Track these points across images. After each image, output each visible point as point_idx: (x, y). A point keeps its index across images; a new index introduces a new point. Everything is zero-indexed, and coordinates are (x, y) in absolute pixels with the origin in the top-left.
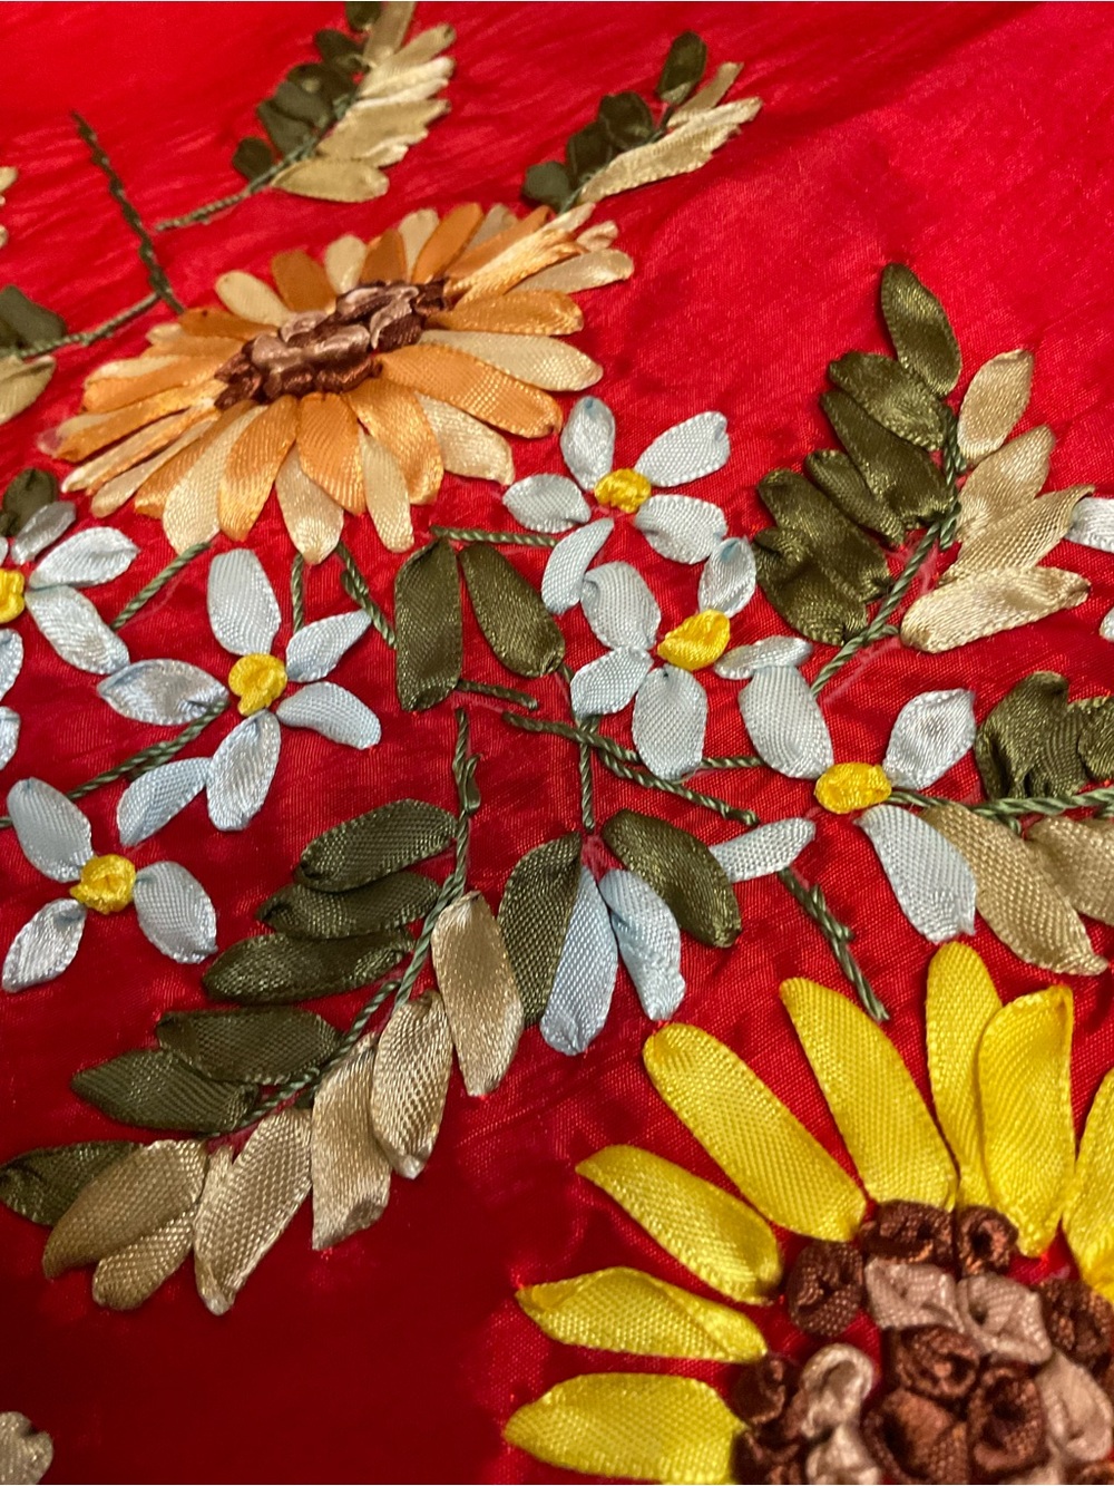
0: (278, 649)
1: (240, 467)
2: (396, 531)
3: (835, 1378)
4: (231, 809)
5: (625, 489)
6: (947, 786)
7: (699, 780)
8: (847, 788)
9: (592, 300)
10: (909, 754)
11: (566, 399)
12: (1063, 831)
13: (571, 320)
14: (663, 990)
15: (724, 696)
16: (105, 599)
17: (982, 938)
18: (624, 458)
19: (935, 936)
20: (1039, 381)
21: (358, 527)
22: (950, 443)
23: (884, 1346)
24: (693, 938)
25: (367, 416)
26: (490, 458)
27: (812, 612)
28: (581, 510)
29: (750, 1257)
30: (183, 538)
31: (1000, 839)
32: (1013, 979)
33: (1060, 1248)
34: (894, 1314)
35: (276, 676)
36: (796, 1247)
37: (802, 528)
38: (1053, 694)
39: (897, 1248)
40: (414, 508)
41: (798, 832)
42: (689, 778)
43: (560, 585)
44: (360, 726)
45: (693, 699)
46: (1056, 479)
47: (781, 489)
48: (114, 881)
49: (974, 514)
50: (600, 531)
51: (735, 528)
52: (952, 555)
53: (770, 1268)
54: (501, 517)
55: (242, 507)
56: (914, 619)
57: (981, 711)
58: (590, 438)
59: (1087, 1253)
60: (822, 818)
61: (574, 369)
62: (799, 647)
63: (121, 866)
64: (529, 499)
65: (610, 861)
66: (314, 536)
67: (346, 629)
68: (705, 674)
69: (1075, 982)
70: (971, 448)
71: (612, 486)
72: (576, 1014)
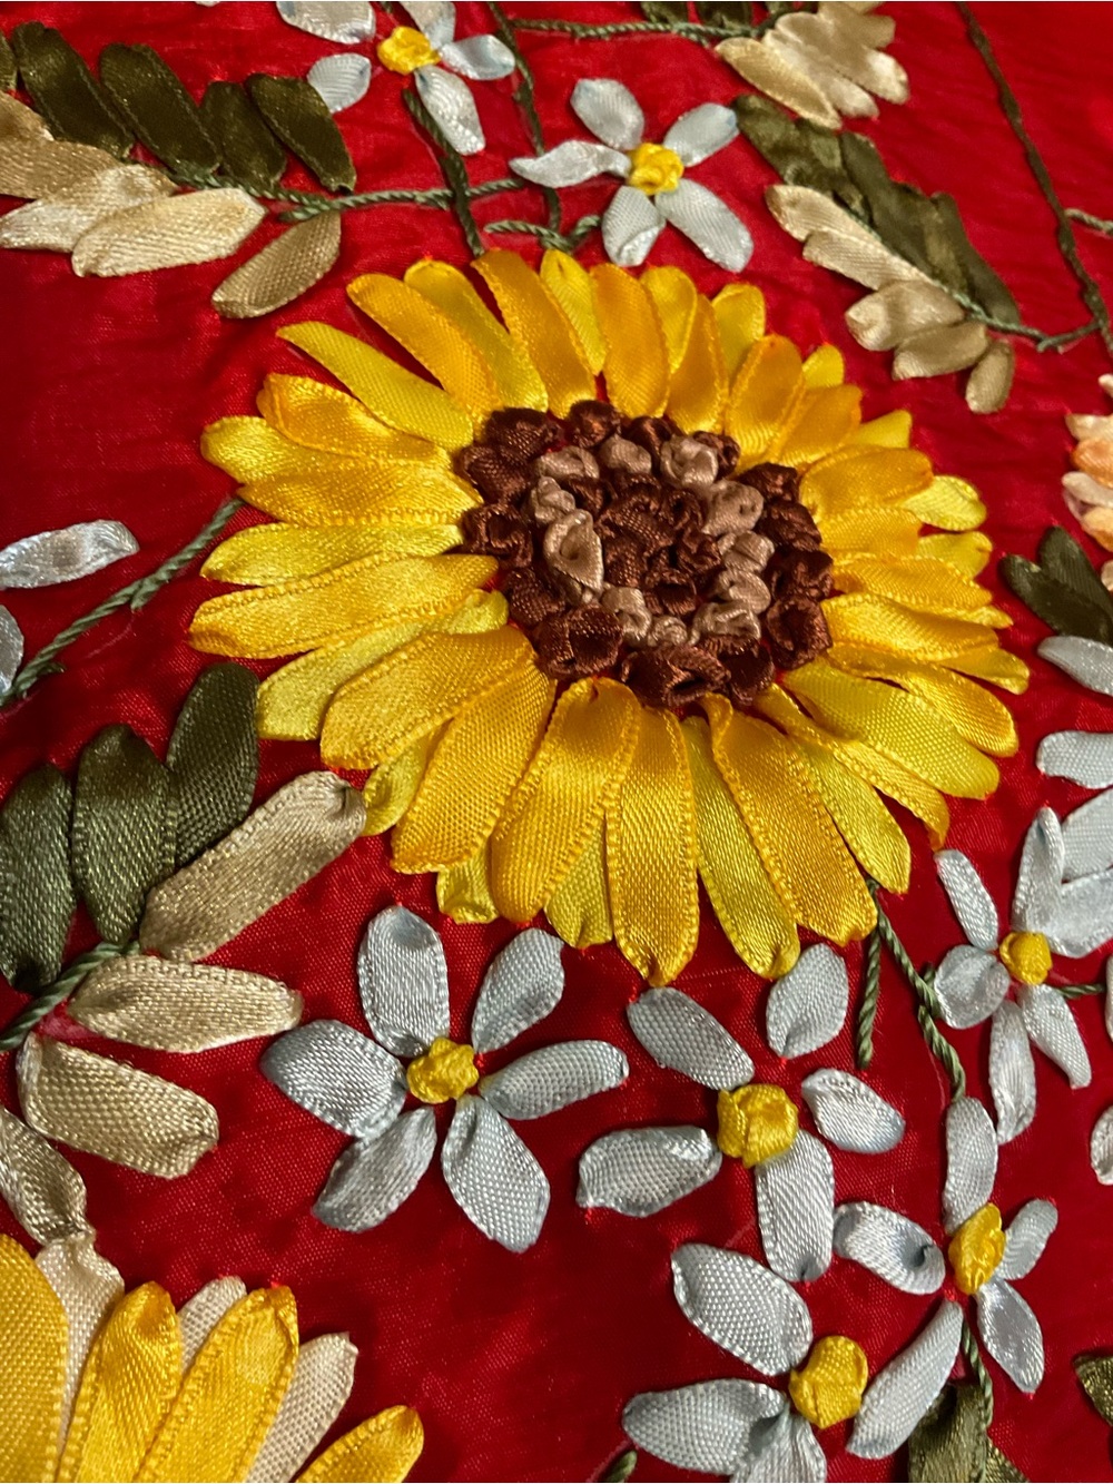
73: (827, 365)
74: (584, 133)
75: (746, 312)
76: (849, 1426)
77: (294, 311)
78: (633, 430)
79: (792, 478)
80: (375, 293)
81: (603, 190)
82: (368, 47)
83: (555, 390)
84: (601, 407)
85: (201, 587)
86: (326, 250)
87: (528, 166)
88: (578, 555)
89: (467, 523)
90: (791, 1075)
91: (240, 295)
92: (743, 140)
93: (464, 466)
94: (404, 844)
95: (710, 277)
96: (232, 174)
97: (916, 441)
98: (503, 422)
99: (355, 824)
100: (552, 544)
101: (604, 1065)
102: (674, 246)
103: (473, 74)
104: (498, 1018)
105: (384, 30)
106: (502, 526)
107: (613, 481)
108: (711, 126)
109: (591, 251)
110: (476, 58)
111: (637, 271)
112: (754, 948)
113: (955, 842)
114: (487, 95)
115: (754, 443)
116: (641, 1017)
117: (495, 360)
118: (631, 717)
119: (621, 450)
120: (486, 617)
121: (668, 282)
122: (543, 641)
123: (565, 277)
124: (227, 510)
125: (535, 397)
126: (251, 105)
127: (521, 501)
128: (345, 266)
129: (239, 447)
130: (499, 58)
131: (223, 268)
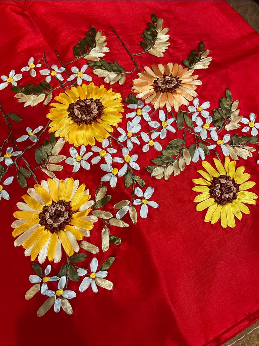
0: (166, 121)
1: (162, 100)
2: (177, 110)
3: (217, 186)
4: (163, 137)
6: (227, 143)
7: (206, 140)
8: (219, 142)
9: (198, 86)
10: (225, 140)
11: (194, 98)
12: (236, 148)
13: (195, 88)
14: (203, 158)
15: (209, 132)
16: (149, 113)
17: (229, 156)
18: (200, 106)
19: (225, 156)
20: (239, 104)
21: (173, 109)
22: (231, 109)
23: (221, 184)
24: (206, 155)
25: (174, 96)
26: (186, 103)
27: (217, 124)
28: (195, 111)
29: (211, 178)
30: (156, 107)
31: (232, 148)
32: (231, 160)
33: (233, 179)
34: (222, 182)
35: (166, 124)
36: (214, 178)
37: (217, 116)
38: (237, 136)
39: (222, 178)
40: (179, 107)
41: (215, 146)
42: (205, 140)
43: (193, 119)
44: (173, 130)
45: (206, 132)
46: (239, 115)
47: (215, 111)
48: (152, 143)
49: (232, 117)
50: (197, 113)
51: (210, 115)
52: (230, 121)
53: (212, 179)
54: (187, 110)
55: (162, 106)
56: (226, 127)
57: (231, 137)
58: (196, 102)
59: (235, 180)
60: (217, 145)
61: (195, 94)
62: (215, 128)
63: (152, 141)
64: (191, 109)
65: (198, 146)
66: (169, 109)
67: (171, 120)
68: (207, 130)
69: (236, 160)
70: (233, 110)
71: (199, 108)
72: (196, 160)
73: (102, 87)
74: (73, 73)
75: (92, 85)
76: (118, 174)
77: (50, 103)
78: (83, 101)
79: (99, 100)
80: (57, 98)
81: (76, 79)
82: (50, 74)
83: (74, 100)
84: (80, 100)
85: (48, 128)
86: (51, 96)
87: (68, 79)
88: (78, 114)
89: (69, 115)
90: (105, 149)
91: (46, 103)
92: (89, 67)
93: (68, 110)
94: (69, 142)
95: (88, 83)
96: (42, 93)
97: (113, 91)
98: (70, 105)
99: (64, 141)
100: (76, 114)
101: (91, 154)
102: (84, 81)
103: (61, 72)
104: (82, 153)
105: (51, 72)
106: (71, 114)
107: (81, 106)
108: (85, 67)
109: (76, 85)
110: (61, 70)
111: (81, 86)
112: (100, 140)
113: (119, 126)
114: (62, 74)
115: (95, 98)
116: (93, 149)
117: (69, 100)
118: (85, 126)
119: (82, 104)
120: (72, 122)
121: (84, 85)
122: (76, 122)
123: (74, 89)
124: (49, 122)
125: (73, 102)
126: (41, 85)
127: (73, 112)
128: (53, 97)
129: (49, 116)
130: (63, 69)
131: (43, 101)
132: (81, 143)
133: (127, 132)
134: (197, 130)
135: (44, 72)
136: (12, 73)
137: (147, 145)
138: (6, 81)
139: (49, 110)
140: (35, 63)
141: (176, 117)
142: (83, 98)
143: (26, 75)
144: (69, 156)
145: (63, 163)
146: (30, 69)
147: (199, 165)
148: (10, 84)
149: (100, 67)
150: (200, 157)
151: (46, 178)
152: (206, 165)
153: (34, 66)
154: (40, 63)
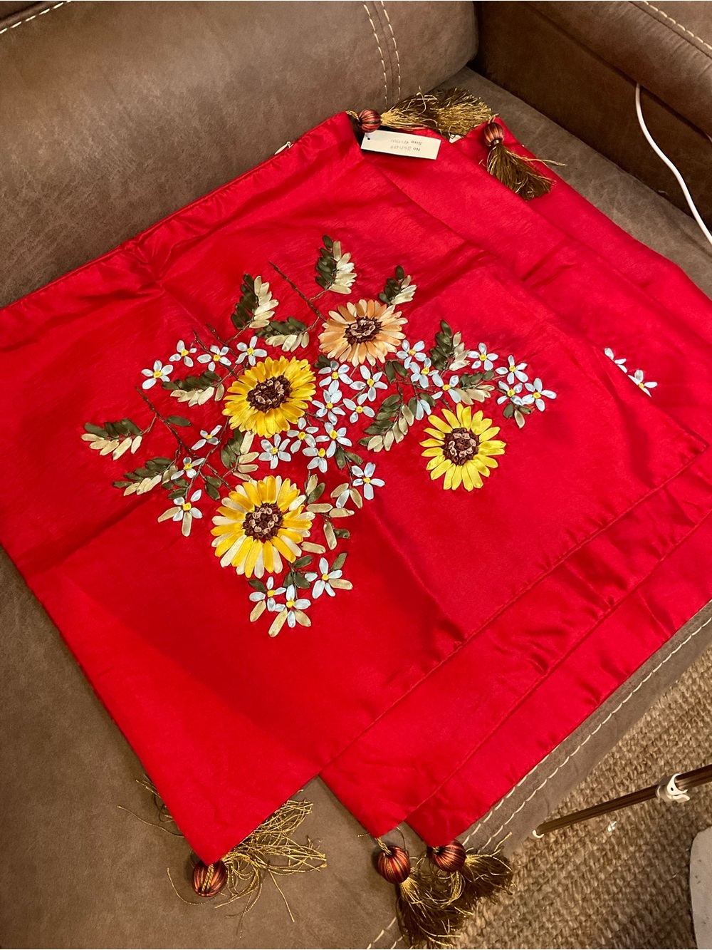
0: (371, 378)
1: (360, 354)
2: (383, 361)
3: (452, 444)
4: (372, 399)
5: (412, 352)
6: (456, 386)
7: (429, 388)
8: (446, 387)
9: (403, 326)
10: (452, 383)
11: (402, 341)
12: (468, 390)
13: (401, 329)
14: (429, 412)
15: (430, 378)
16: (348, 374)
17: (462, 402)
18: (411, 348)
19: (457, 402)
20: (462, 336)
21: (377, 360)
22: (452, 345)
23: (455, 440)
24: (431, 407)
25: (375, 344)
26: (393, 349)
27: (439, 367)
28: (407, 356)
29: (442, 436)
30: (355, 364)
31: (463, 391)
32: (465, 406)
33: (471, 430)
34: (456, 437)
35: (373, 382)
36: (446, 434)
37: (436, 357)
38: (467, 375)
39: (455, 432)
40: (385, 357)
41: (441, 393)
42: (427, 388)
43: (406, 367)
44: (385, 387)
45: (426, 378)
46: (465, 349)
47: (433, 351)
48: (360, 410)
49: (456, 354)
50: (411, 358)
51: (427, 357)
52: (454, 359)
53: (444, 437)
54: (396, 357)
55: (362, 360)
56: (450, 368)
57: (459, 378)
58: (406, 345)
59: (473, 430)
60: (443, 391)
61: (402, 336)
62: (438, 371)
63: (360, 407)
64: (399, 355)
65: (420, 399)
66: (372, 362)
67: (379, 375)
68: (427, 375)
69: (471, 406)
70: (455, 346)
71: (410, 352)
72: (420, 416)
73: (282, 358)
74: (241, 352)
75: (269, 360)
76: (326, 455)
77: (224, 397)
78: (263, 384)
79: (282, 376)
80: (230, 390)
81: (247, 358)
82: (212, 360)
83: (253, 387)
84: (259, 384)
85: (229, 426)
86: (223, 388)
87: (237, 362)
88: (261, 400)
89: (250, 405)
90: (304, 431)
91: (217, 399)
92: (258, 337)
93: (248, 400)
94: (259, 434)
95: (263, 360)
96: (208, 385)
97: (297, 359)
98: (249, 394)
99: (253, 436)
100: (259, 401)
101: (288, 441)
102: (258, 359)
103: (225, 354)
104: (277, 444)
106: (253, 403)
107: (263, 391)
108: (254, 340)
109: (249, 367)
110: (224, 352)
111: (256, 365)
112: (295, 422)
113: (314, 400)
114: (228, 356)
115: (276, 376)
116: (289, 435)
117: (246, 388)
118: (273, 411)
119: (263, 387)
120: (257, 411)
121: (259, 364)
122: (262, 410)
123: (248, 372)
124: (227, 418)
125: (252, 389)
126: (205, 376)
127: (255, 399)
128: (226, 389)
129: (226, 412)
130: (226, 349)
131: (214, 397)
132: (273, 433)
133: (325, 404)
134: (414, 378)
135: (203, 359)
136: (157, 364)
137: (355, 413)
138: (153, 377)
139: (224, 406)
140: (187, 348)
141: (384, 370)
142: (262, 381)
143: (179, 365)
144: (261, 451)
145: (256, 461)
146: (183, 358)
147: (425, 422)
148: (159, 381)
149: (273, 333)
150: (425, 412)
151: (241, 482)
152: (434, 420)
153: (187, 352)
154: (193, 347)
